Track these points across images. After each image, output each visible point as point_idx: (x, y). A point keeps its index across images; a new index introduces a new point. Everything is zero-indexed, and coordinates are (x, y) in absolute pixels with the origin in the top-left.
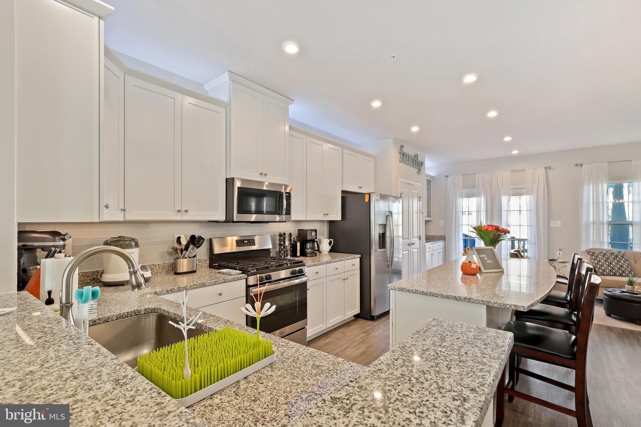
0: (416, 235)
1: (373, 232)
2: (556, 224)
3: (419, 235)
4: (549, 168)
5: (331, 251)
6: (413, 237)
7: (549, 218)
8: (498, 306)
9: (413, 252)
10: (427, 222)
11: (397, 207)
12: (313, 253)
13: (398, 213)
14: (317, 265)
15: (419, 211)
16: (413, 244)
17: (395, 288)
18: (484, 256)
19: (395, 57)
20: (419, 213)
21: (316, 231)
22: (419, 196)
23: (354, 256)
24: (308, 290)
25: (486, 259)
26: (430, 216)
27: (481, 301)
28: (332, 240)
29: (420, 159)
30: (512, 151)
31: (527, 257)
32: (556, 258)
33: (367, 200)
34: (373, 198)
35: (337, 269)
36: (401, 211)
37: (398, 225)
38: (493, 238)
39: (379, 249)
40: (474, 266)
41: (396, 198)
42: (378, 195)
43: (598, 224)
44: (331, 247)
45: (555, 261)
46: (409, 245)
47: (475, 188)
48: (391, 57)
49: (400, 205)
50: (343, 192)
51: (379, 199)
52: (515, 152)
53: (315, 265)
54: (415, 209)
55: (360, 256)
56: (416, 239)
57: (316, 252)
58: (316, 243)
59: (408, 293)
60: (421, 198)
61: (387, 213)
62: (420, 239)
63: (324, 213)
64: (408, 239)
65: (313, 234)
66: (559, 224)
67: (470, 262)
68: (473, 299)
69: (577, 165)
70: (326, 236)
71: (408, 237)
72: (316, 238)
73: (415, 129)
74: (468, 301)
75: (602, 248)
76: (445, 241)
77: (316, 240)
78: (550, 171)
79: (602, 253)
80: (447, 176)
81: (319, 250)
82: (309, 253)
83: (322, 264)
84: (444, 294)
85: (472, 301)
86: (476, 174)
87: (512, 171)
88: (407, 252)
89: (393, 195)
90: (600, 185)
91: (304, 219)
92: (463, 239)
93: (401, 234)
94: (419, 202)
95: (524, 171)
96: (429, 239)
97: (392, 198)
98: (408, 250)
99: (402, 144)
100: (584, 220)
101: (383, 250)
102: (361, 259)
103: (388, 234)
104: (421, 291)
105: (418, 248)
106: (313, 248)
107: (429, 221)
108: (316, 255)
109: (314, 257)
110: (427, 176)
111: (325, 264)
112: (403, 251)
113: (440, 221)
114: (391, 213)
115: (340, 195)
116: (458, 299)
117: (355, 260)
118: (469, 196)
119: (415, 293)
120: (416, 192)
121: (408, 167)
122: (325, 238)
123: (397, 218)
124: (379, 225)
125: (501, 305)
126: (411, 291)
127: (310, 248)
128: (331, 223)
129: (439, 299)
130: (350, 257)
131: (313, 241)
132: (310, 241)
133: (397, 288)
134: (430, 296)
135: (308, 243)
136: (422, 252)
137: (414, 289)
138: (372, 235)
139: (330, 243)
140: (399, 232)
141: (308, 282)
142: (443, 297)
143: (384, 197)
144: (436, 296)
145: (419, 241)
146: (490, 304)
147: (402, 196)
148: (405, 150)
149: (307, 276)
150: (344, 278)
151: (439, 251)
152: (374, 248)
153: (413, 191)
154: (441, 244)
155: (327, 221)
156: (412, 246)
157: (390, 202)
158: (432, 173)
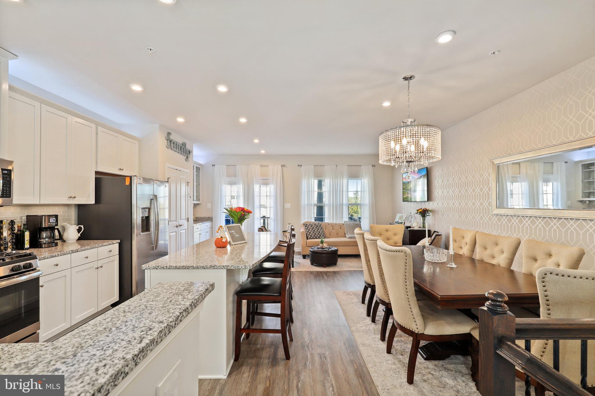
0: (183, 216)
1: (134, 216)
2: (288, 205)
3: (187, 217)
4: (284, 166)
5: (79, 239)
6: (181, 219)
7: (284, 202)
8: (234, 268)
9: (181, 233)
10: (195, 205)
11: (163, 191)
12: (53, 243)
13: (165, 197)
14: (55, 257)
15: (187, 195)
16: (181, 225)
17: (150, 267)
18: (232, 231)
19: (152, 50)
20: (187, 197)
21: (56, 216)
22: (187, 181)
23: (110, 242)
24: (42, 286)
25: (235, 233)
26: (200, 200)
27: (222, 267)
28: (82, 226)
29: (188, 147)
30: (261, 151)
31: (269, 230)
32: (287, 230)
33: (127, 183)
34: (135, 181)
35: (87, 258)
36: (167, 194)
37: (164, 209)
38: (240, 217)
39: (142, 232)
40: (224, 240)
41: (162, 182)
42: (140, 179)
43: (309, 205)
44: (80, 235)
45: (286, 232)
46: (177, 227)
47: (236, 177)
48: (148, 49)
49: (167, 189)
50: (97, 173)
51: (142, 182)
52: (263, 152)
53: (52, 257)
54: (183, 193)
55: (119, 241)
56: (185, 221)
57: (58, 241)
58: (56, 231)
59: (162, 270)
60: (189, 183)
61: (151, 196)
62: (188, 221)
63: (70, 196)
64: (176, 221)
65: (52, 220)
66: (290, 205)
67: (222, 237)
68: (216, 266)
69: (299, 165)
70: (73, 222)
71: (175, 220)
72: (57, 225)
73: (180, 120)
74: (213, 268)
75: (311, 221)
76: (212, 221)
77: (56, 227)
78: (284, 168)
79: (311, 225)
80: (213, 165)
81: (61, 238)
82: (45, 244)
83: (64, 254)
84: (194, 265)
85: (216, 267)
86: (237, 166)
87: (261, 166)
88: (175, 233)
89: (159, 180)
90: (310, 180)
91: (37, 202)
92: (225, 219)
93: (167, 217)
94: (187, 187)
95: (267, 166)
96: (197, 220)
97: (157, 182)
98: (176, 232)
99: (170, 131)
100: (303, 203)
101: (148, 233)
102: (120, 244)
103: (152, 218)
104: (175, 266)
105: (186, 229)
106: (53, 237)
107: (198, 204)
108: (56, 245)
109: (54, 248)
110: (195, 163)
111: (69, 253)
112: (170, 233)
113: (208, 204)
114: (156, 196)
115: (93, 177)
116: (205, 268)
117: (114, 246)
118: (232, 183)
119: (169, 269)
120: (184, 177)
121: (176, 154)
122: (71, 225)
123: (163, 201)
124: (142, 208)
125: (235, 267)
126: (165, 268)
127: (46, 237)
128: (80, 207)
129: (191, 271)
130: (105, 244)
131: (52, 229)
132: (46, 229)
133: (152, 267)
134: (183, 270)
135: (44, 231)
136: (190, 233)
137: (168, 265)
138: (134, 219)
139: (79, 230)
140: (164, 215)
141: (40, 278)
142: (193, 268)
143: (147, 180)
144: (188, 269)
145: (187, 222)
146: (229, 268)
147: (169, 181)
148: (172, 137)
149: (39, 271)
150: (97, 267)
151: (207, 230)
152: (137, 232)
153: (181, 177)
154: (208, 224)
155: (75, 205)
156: (180, 228)
157: (155, 186)
158: (202, 162)
